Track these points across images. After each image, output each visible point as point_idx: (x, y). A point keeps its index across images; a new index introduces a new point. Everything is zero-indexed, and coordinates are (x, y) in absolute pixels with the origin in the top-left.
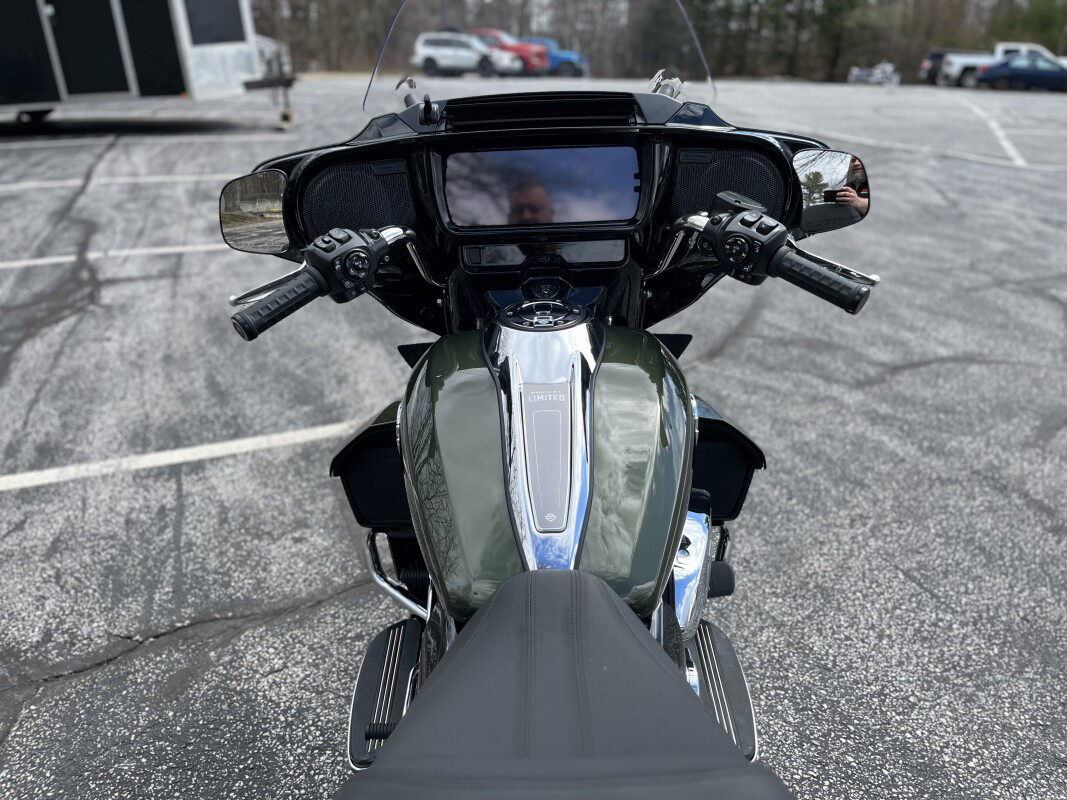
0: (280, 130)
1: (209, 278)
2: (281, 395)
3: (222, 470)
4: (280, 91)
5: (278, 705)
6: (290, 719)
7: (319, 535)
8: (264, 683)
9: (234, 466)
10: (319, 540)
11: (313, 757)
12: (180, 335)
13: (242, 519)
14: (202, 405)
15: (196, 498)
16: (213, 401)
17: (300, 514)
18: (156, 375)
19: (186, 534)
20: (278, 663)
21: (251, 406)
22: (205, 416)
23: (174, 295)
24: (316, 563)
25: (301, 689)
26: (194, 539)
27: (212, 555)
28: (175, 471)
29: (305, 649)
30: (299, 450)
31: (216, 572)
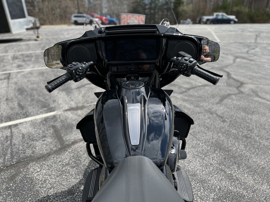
0: (36, 40)
1: (18, 78)
2: (38, 106)
3: (23, 126)
4: (36, 30)
5: (39, 180)
6: (42, 183)
7: (49, 139)
8: (35, 175)
9: (26, 124)
10: (49, 140)
11: (49, 190)
12: (10, 93)
13: (28, 137)
14: (17, 110)
15: (16, 133)
16: (20, 109)
17: (44, 134)
18: (4, 104)
19: (14, 142)
20: (39, 170)
21: (30, 109)
22: (18, 113)
23: (8, 83)
24: (48, 146)
25: (45, 175)
26: (16, 143)
27: (20, 146)
28: (10, 127)
29: (46, 166)
30: (43, 119)
31: (22, 150)
